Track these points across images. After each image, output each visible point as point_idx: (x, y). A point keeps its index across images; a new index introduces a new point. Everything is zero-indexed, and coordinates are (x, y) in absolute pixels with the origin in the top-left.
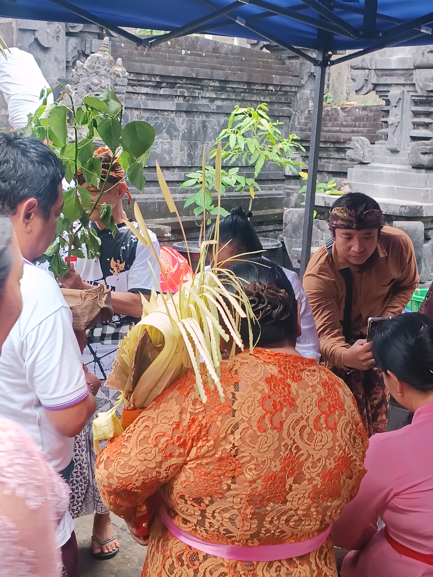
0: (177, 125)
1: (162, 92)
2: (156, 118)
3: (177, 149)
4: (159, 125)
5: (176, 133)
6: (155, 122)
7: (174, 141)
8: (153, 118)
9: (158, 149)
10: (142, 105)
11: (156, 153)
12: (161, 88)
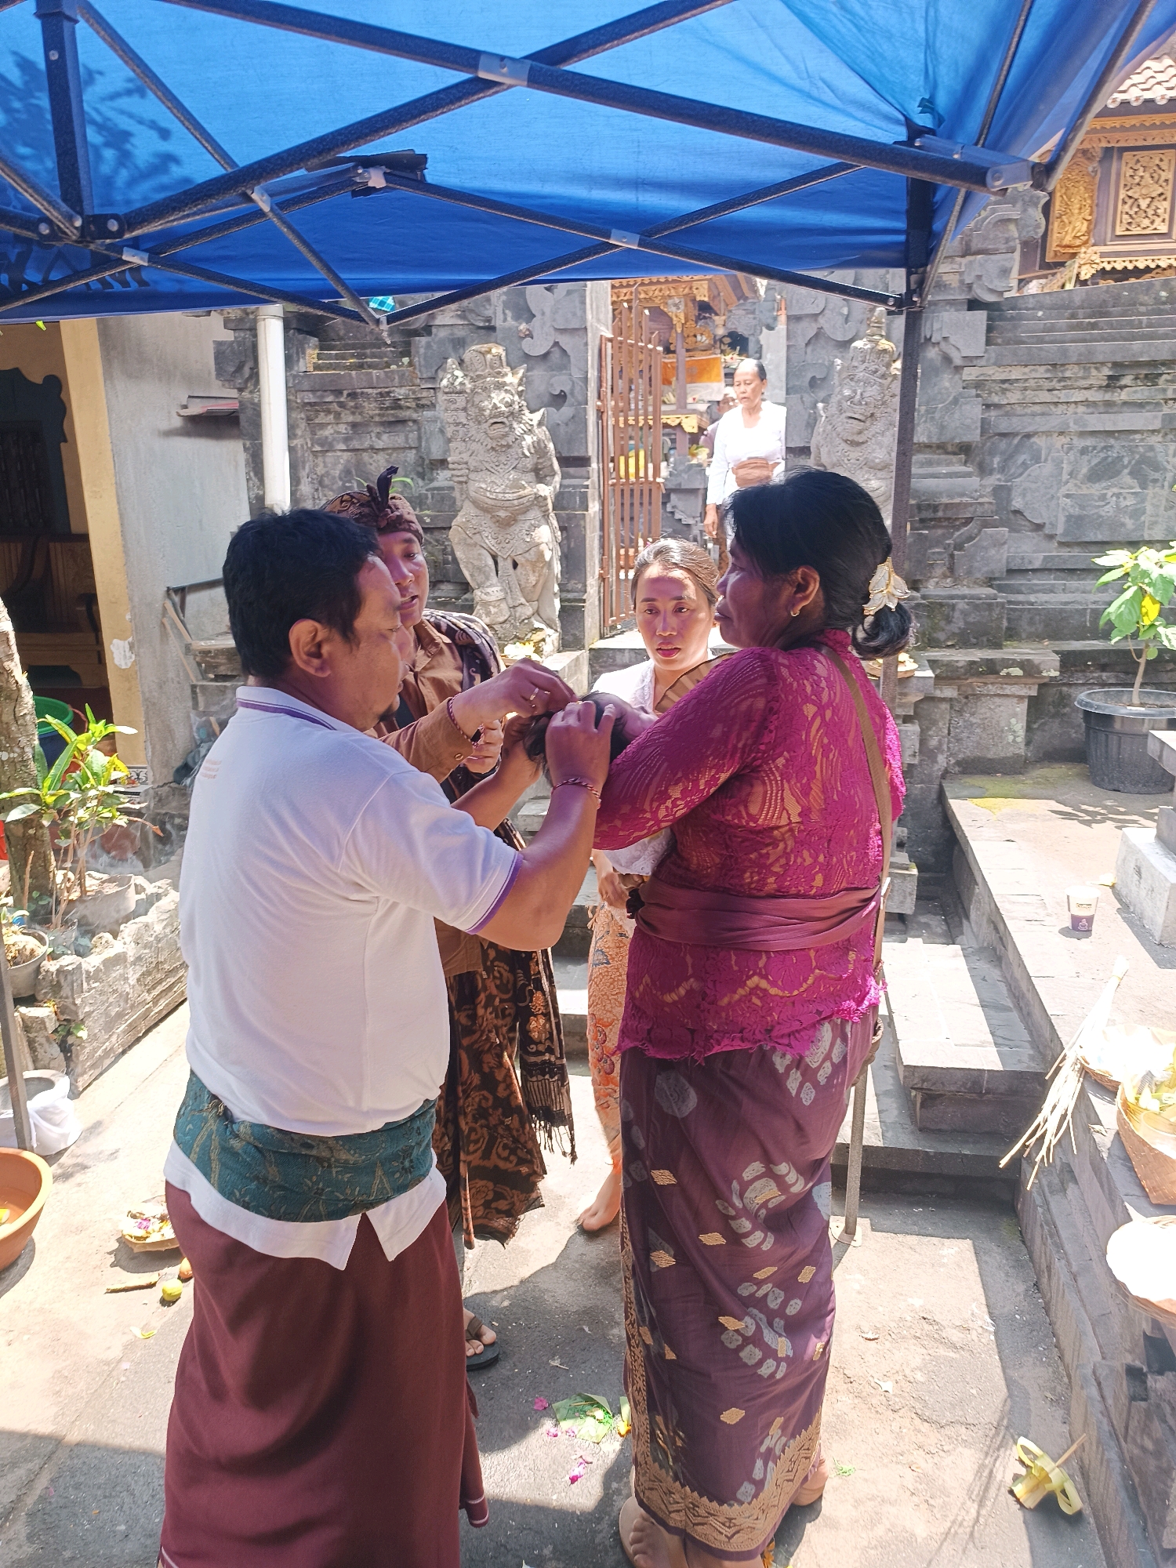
0: (1161, 458)
1: (1124, 395)
2: (1105, 447)
3: (1157, 506)
4: (1112, 462)
5: (1157, 475)
6: (1102, 455)
7: (1150, 491)
8: (1099, 449)
9: (1107, 508)
10: (1071, 424)
11: (1101, 516)
12: (1122, 388)
